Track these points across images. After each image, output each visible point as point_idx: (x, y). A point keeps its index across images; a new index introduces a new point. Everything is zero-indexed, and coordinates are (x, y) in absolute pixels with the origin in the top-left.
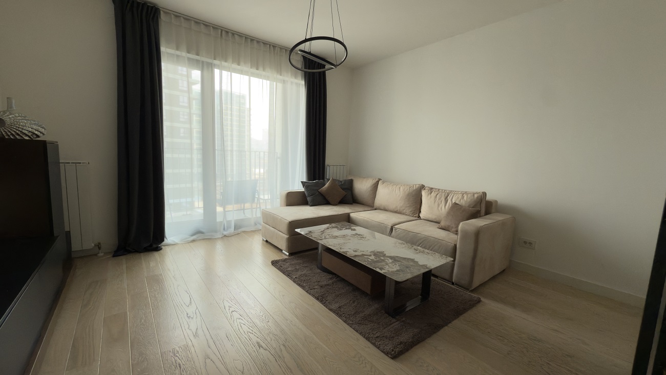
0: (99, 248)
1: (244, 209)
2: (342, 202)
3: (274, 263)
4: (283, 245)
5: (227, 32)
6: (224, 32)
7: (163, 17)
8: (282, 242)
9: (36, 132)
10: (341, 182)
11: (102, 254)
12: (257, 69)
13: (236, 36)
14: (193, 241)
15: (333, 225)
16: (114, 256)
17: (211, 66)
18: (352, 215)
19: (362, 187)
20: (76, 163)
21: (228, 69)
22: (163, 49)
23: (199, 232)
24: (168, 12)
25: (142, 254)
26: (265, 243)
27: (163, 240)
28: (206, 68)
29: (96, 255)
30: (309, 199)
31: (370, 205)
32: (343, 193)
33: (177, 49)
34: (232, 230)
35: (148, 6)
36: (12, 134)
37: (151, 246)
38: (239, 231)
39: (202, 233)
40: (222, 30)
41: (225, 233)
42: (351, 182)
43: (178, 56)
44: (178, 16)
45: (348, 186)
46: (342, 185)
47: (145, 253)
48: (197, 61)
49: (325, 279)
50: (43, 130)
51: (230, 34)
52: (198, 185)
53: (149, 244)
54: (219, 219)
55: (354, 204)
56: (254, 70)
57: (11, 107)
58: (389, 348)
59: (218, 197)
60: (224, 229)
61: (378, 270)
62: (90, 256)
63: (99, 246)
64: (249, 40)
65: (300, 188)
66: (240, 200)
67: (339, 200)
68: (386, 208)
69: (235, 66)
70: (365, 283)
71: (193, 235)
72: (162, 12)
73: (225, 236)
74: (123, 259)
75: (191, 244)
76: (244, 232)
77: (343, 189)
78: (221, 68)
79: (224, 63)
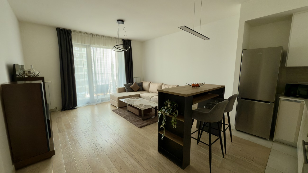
0: (56, 109)
1: (105, 95)
2: (139, 90)
3: (113, 110)
4: (116, 105)
5: (94, 35)
6: (93, 35)
7: (73, 33)
8: (116, 104)
9: (38, 74)
10: (138, 83)
11: (57, 111)
12: (106, 46)
13: (98, 36)
14: (87, 106)
15: (132, 98)
16: (61, 111)
17: (89, 47)
18: (140, 95)
19: (145, 85)
20: (48, 82)
21: (96, 47)
22: (73, 43)
23: (88, 103)
24: (75, 31)
25: (70, 110)
26: (111, 105)
27: (77, 106)
28: (88, 47)
29: (55, 111)
30: (126, 90)
31: (148, 91)
32: (139, 87)
33: (78, 42)
34: (100, 102)
35: (68, 30)
36: (33, 75)
37: (73, 108)
38: (102, 102)
39: (90, 103)
40: (92, 35)
41: (98, 103)
42: (142, 83)
43: (78, 44)
44: (77, 32)
45: (141, 85)
46: (139, 84)
47: (71, 110)
48: (85, 45)
49: (128, 113)
50: (40, 73)
51: (95, 36)
52: (87, 86)
53: (72, 107)
54: (95, 98)
55: (143, 91)
56: (105, 46)
57: (32, 68)
58: (139, 126)
59: (95, 91)
60: (97, 102)
61: (139, 108)
62: (54, 111)
63: (56, 108)
64: (102, 37)
65: (123, 86)
66: (102, 91)
67: (137, 90)
68: (153, 92)
69: (98, 46)
70: (137, 112)
71: (86, 104)
72: (72, 32)
73: (98, 104)
74: (64, 112)
75: (86, 107)
76: (104, 102)
77: (139, 86)
78: (93, 47)
79: (94, 45)
